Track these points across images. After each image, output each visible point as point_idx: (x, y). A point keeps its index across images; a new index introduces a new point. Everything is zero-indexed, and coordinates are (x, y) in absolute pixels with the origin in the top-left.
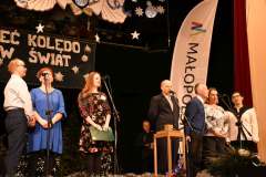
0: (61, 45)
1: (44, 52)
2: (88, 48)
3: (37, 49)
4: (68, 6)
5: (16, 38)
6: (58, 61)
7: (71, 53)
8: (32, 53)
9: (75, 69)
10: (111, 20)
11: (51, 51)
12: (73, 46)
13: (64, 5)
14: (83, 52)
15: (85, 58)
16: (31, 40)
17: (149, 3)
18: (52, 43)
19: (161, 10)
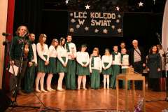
0: (106, 16)
1: (98, 20)
2: (119, 16)
3: (95, 19)
5: (85, 15)
6: (105, 24)
7: (111, 19)
8: (92, 21)
9: (113, 27)
11: (102, 19)
12: (112, 16)
14: (117, 18)
15: (118, 21)
16: (92, 15)
18: (102, 15)
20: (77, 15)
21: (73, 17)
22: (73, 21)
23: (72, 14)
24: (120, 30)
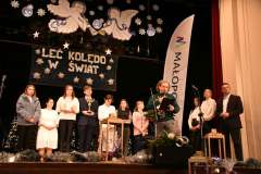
0: (92, 59)
1: (79, 64)
2: (111, 61)
3: (75, 62)
4: (88, 29)
5: (60, 54)
6: (89, 70)
7: (99, 64)
8: (71, 64)
9: (102, 76)
10: (119, 38)
11: (84, 63)
12: (101, 59)
13: (84, 29)
14: (108, 63)
15: (109, 68)
16: (70, 55)
17: (150, 26)
18: (86, 57)
19: (159, 30)
20: (47, 53)
21: (40, 56)
22: (40, 61)
23: (38, 51)
24: (111, 81)
